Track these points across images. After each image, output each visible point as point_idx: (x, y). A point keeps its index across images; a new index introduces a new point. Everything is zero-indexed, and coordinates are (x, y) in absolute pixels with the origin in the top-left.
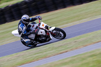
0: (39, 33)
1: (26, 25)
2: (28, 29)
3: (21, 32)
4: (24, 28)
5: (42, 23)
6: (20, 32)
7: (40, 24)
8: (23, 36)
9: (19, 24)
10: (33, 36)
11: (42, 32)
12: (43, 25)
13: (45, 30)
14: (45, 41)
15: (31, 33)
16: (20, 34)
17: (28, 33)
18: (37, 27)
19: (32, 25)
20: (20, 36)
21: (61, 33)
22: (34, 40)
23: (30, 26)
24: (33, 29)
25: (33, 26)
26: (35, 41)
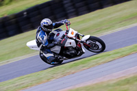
0: (67, 45)
1: (48, 33)
2: (51, 40)
3: (41, 43)
4: (46, 38)
5: (71, 30)
6: (39, 44)
7: (67, 31)
8: (43, 49)
9: (38, 32)
10: (57, 49)
11: (70, 43)
12: (72, 33)
13: (75, 40)
14: (75, 55)
15: (55, 45)
16: (39, 46)
17: (51, 45)
18: (64, 36)
19: (56, 33)
20: (39, 49)
21: (97, 43)
22: (59, 54)
23: (53, 34)
24: (58, 38)
25: (58, 34)
26: (60, 56)
